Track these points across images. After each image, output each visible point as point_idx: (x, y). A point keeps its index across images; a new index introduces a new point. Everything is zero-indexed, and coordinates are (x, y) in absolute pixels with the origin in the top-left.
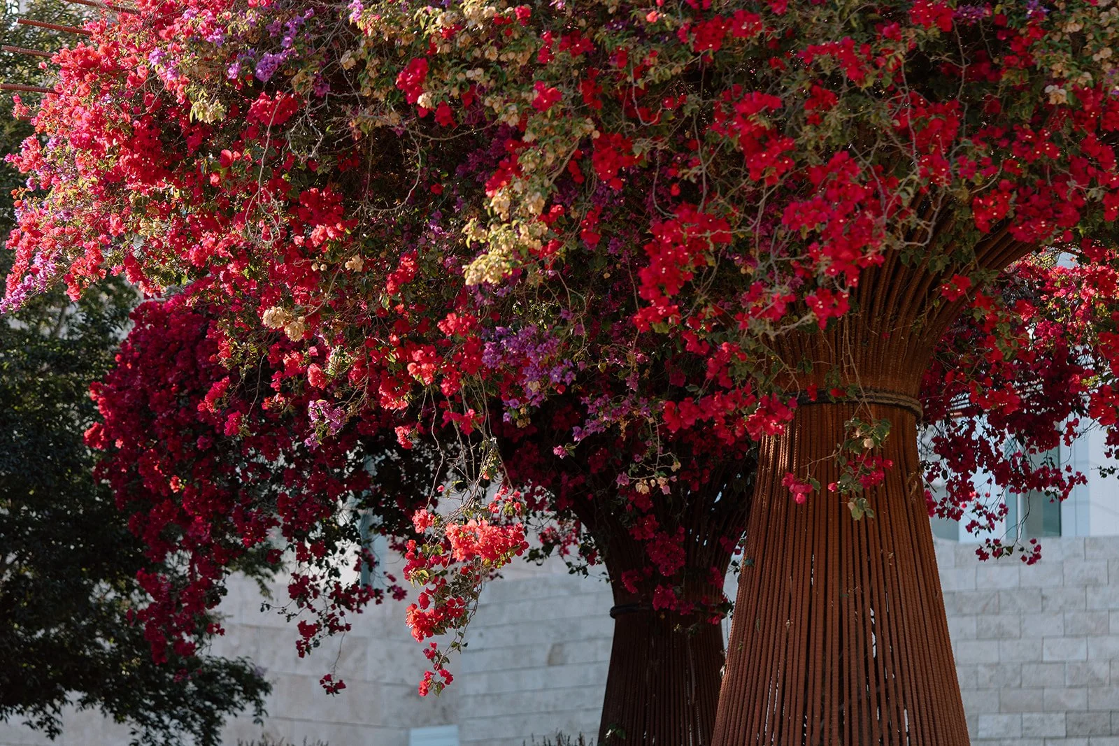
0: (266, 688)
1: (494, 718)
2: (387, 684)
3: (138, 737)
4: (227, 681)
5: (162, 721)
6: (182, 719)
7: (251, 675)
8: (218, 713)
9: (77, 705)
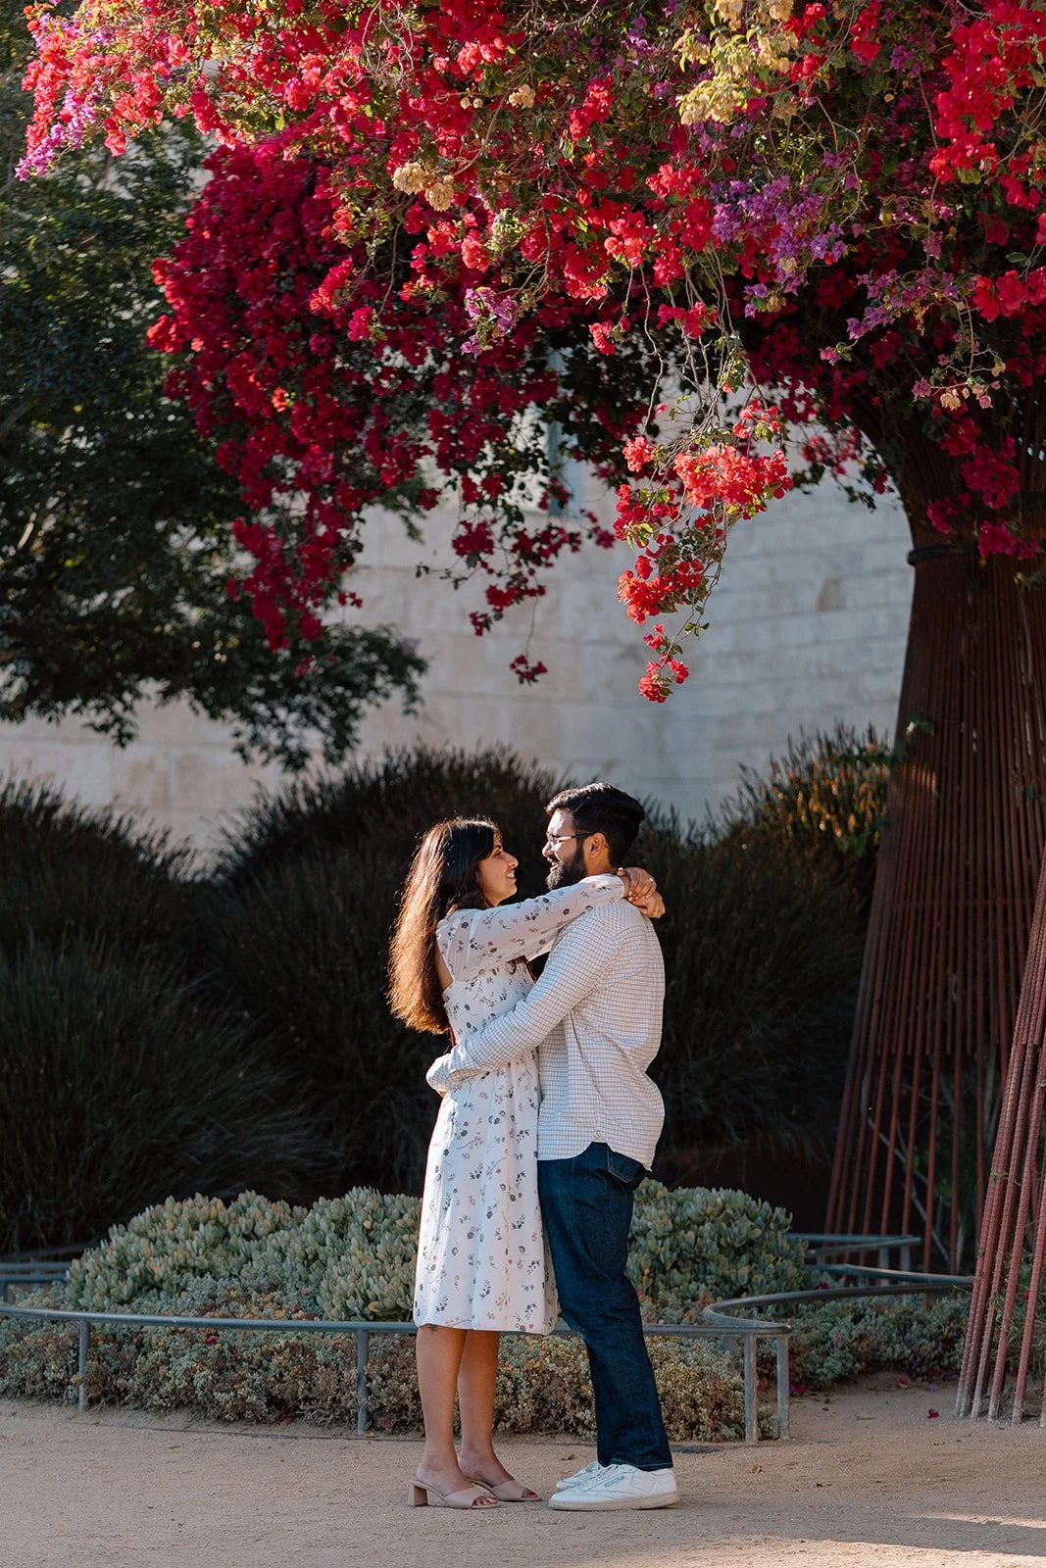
0: (420, 666)
1: (745, 685)
2: (594, 643)
3: (244, 739)
4: (365, 660)
5: (274, 716)
6: (305, 710)
7: (398, 650)
8: (354, 703)
9: (155, 699)
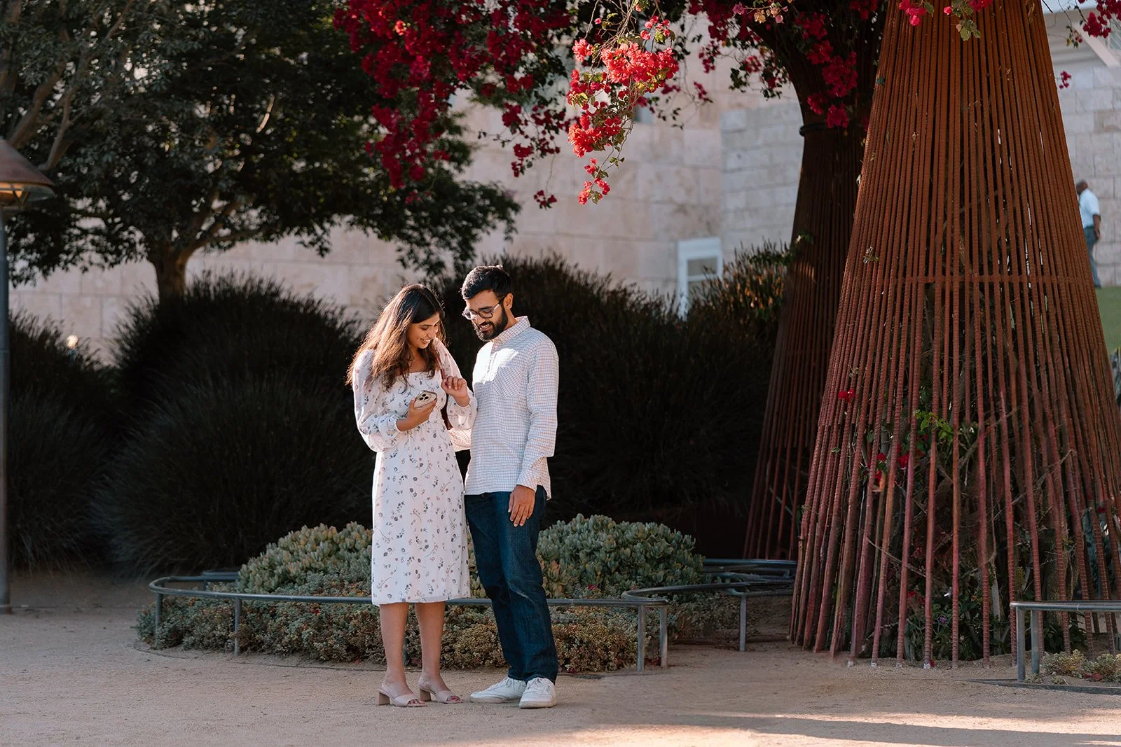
0: (516, 208)
2: (657, 202)
3: (403, 253)
4: (481, 203)
5: (423, 239)
6: (442, 237)
7: (503, 197)
8: (474, 231)
9: (344, 226)
